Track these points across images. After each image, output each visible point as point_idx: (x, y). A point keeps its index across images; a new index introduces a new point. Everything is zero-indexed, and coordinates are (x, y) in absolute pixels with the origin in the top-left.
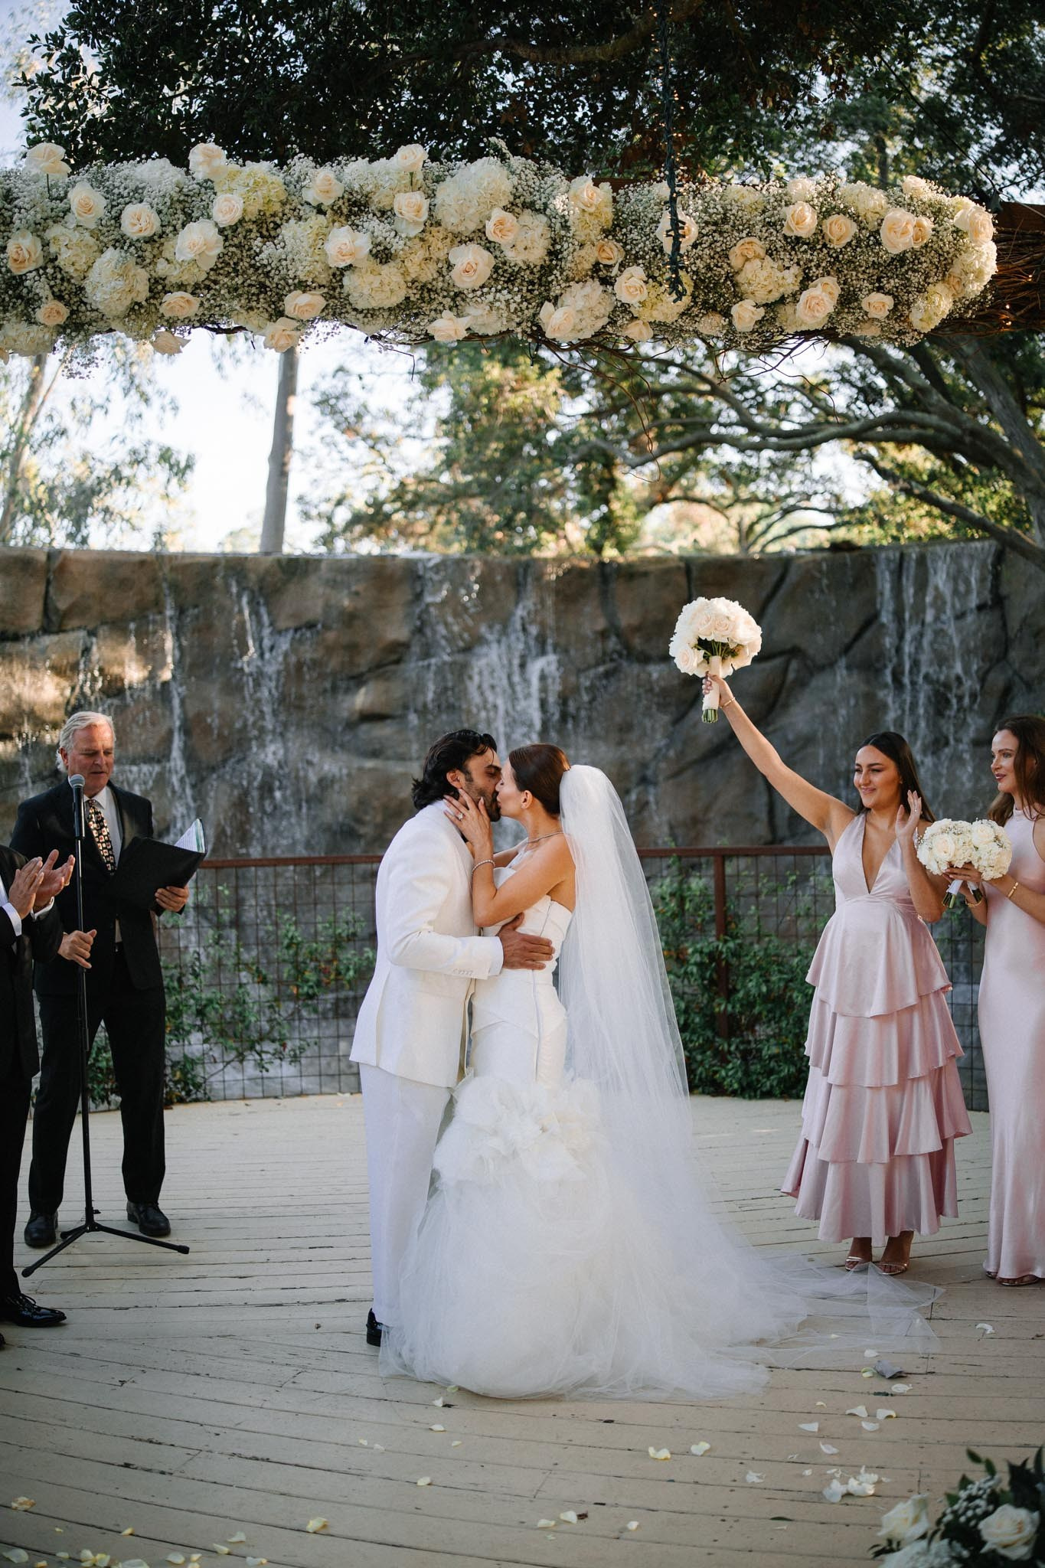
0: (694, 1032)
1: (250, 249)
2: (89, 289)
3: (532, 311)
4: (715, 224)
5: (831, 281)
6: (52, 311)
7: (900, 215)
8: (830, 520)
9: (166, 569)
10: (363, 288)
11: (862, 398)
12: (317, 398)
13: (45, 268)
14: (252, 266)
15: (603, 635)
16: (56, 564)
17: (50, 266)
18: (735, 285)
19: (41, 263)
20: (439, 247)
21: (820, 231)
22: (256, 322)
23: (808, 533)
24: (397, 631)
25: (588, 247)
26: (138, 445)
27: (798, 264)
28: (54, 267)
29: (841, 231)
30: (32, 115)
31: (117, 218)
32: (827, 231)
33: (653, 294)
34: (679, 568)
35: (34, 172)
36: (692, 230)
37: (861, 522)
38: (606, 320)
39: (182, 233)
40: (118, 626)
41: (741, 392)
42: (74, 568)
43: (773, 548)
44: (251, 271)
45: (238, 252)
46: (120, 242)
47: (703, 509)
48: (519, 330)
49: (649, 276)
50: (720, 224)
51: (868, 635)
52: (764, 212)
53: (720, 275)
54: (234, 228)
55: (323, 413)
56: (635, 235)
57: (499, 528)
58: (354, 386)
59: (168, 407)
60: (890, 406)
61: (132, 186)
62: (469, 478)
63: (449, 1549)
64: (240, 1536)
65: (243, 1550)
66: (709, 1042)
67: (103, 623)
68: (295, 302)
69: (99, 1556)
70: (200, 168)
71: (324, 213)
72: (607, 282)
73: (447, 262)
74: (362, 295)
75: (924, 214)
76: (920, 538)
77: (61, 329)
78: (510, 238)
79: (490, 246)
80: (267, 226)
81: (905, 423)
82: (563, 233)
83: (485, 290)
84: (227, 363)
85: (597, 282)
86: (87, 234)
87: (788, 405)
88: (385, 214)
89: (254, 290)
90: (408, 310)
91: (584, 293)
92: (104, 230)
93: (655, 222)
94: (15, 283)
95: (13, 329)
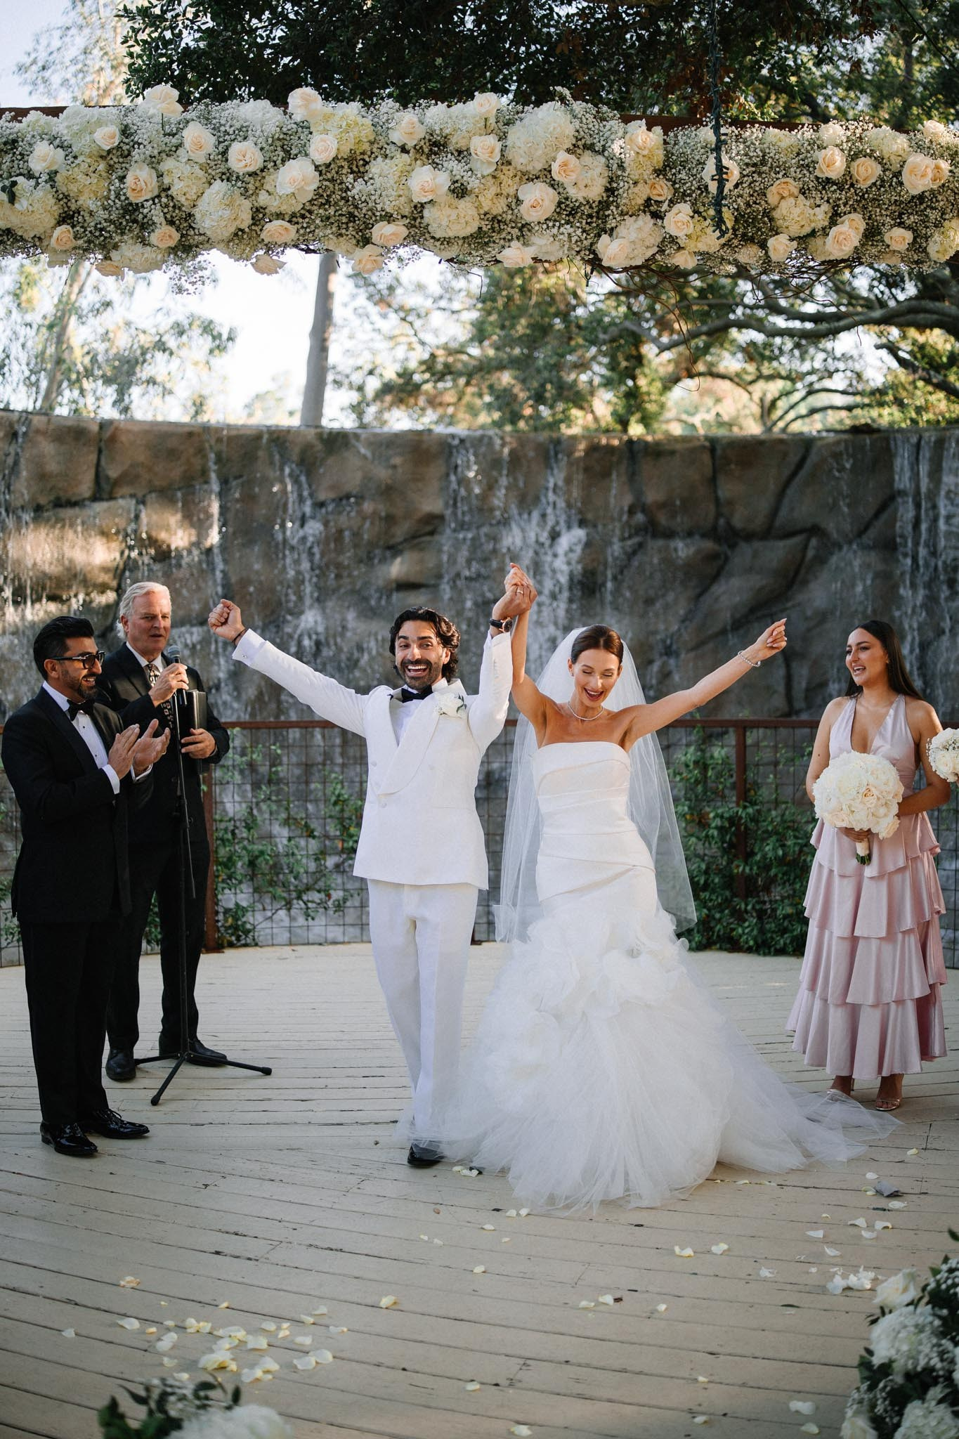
0: (713, 892)
1: (342, 184)
2: (198, 216)
3: (590, 241)
4: (755, 165)
5: (857, 217)
6: (164, 235)
7: (919, 161)
10: (443, 219)
13: (159, 197)
14: (342, 198)
16: (107, 433)
17: (163, 195)
18: (771, 220)
19: (156, 193)
20: (509, 186)
21: (848, 173)
22: (345, 247)
25: (640, 185)
26: (181, 318)
27: (828, 201)
28: (167, 196)
29: (867, 172)
31: (224, 153)
32: (854, 172)
33: (699, 228)
35: (152, 111)
36: (734, 174)
38: (656, 249)
39: (282, 169)
42: (124, 438)
43: (793, 430)
44: (342, 203)
45: (331, 185)
46: (227, 176)
48: (579, 257)
49: (695, 212)
50: (759, 166)
52: (798, 154)
53: (758, 212)
54: (328, 166)
55: (357, 285)
56: (683, 175)
61: (238, 125)
64: (323, 1310)
65: (325, 1321)
66: (728, 902)
69: (202, 1324)
70: (299, 111)
71: (408, 152)
72: (657, 216)
73: (516, 197)
74: (440, 226)
75: (942, 157)
77: (173, 250)
78: (573, 177)
79: (553, 184)
82: (619, 173)
83: (551, 224)
85: (648, 216)
86: (197, 167)
88: (462, 154)
89: (344, 219)
90: (479, 240)
91: (636, 226)
92: (212, 163)
93: (701, 163)
94: (131, 209)
95: (129, 249)
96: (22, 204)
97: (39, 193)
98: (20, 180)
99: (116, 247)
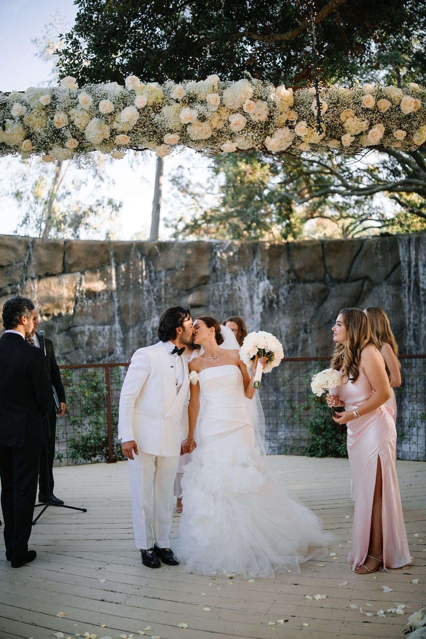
0: (328, 432)
1: (150, 117)
2: (86, 134)
3: (262, 140)
4: (334, 103)
5: (381, 125)
6: (72, 143)
7: (408, 98)
8: (379, 224)
9: (112, 247)
10: (196, 132)
11: (392, 174)
12: (171, 178)
13: (69, 126)
14: (150, 124)
15: (289, 272)
16: (68, 245)
17: (71, 125)
18: (343, 128)
19: (67, 124)
20: (225, 116)
21: (376, 106)
22: (152, 146)
23: (371, 230)
24: (205, 271)
25: (283, 114)
26: (99, 198)
27: (368, 119)
28: (73, 126)
29: (384, 105)
30: (61, 66)
31: (97, 106)
32: (379, 105)
33: (310, 132)
34: (318, 245)
35: (64, 88)
36: (325, 106)
37: (393, 225)
38: (292, 143)
39: (123, 111)
40: (93, 270)
41: (343, 173)
42: (75, 247)
43: (356, 236)
44: (151, 126)
45: (145, 118)
46: (99, 115)
47: (327, 221)
48: (257, 147)
49: (308, 125)
50: (336, 103)
51: (396, 271)
52: (354, 98)
53: (337, 124)
54: (143, 109)
55: (173, 184)
56: (302, 109)
57: (245, 229)
58: (186, 173)
59: (111, 183)
60: (403, 177)
61: (103, 93)
62: (233, 210)
63: (233, 633)
64: (149, 628)
65: (150, 633)
66: (334, 436)
67: (86, 269)
68: (168, 138)
69: (92, 635)
70: (130, 86)
71: (179, 103)
72: (291, 128)
73: (228, 121)
74: (194, 135)
75: (417, 98)
76: (417, 231)
77: (76, 150)
78: (253, 111)
79: (245, 114)
80: (156, 108)
81: (410, 184)
82: (274, 108)
83: (244, 132)
84: (134, 164)
85: (288, 128)
86: (85, 112)
87: (362, 177)
88: (203, 102)
89: (151, 133)
90: (212, 140)
91: (282, 132)
92: (92, 110)
93: (310, 103)
94: (57, 132)
95: (57, 150)
96: (8, 131)
97: (16, 126)
98: (8, 120)
99: (51, 149)
